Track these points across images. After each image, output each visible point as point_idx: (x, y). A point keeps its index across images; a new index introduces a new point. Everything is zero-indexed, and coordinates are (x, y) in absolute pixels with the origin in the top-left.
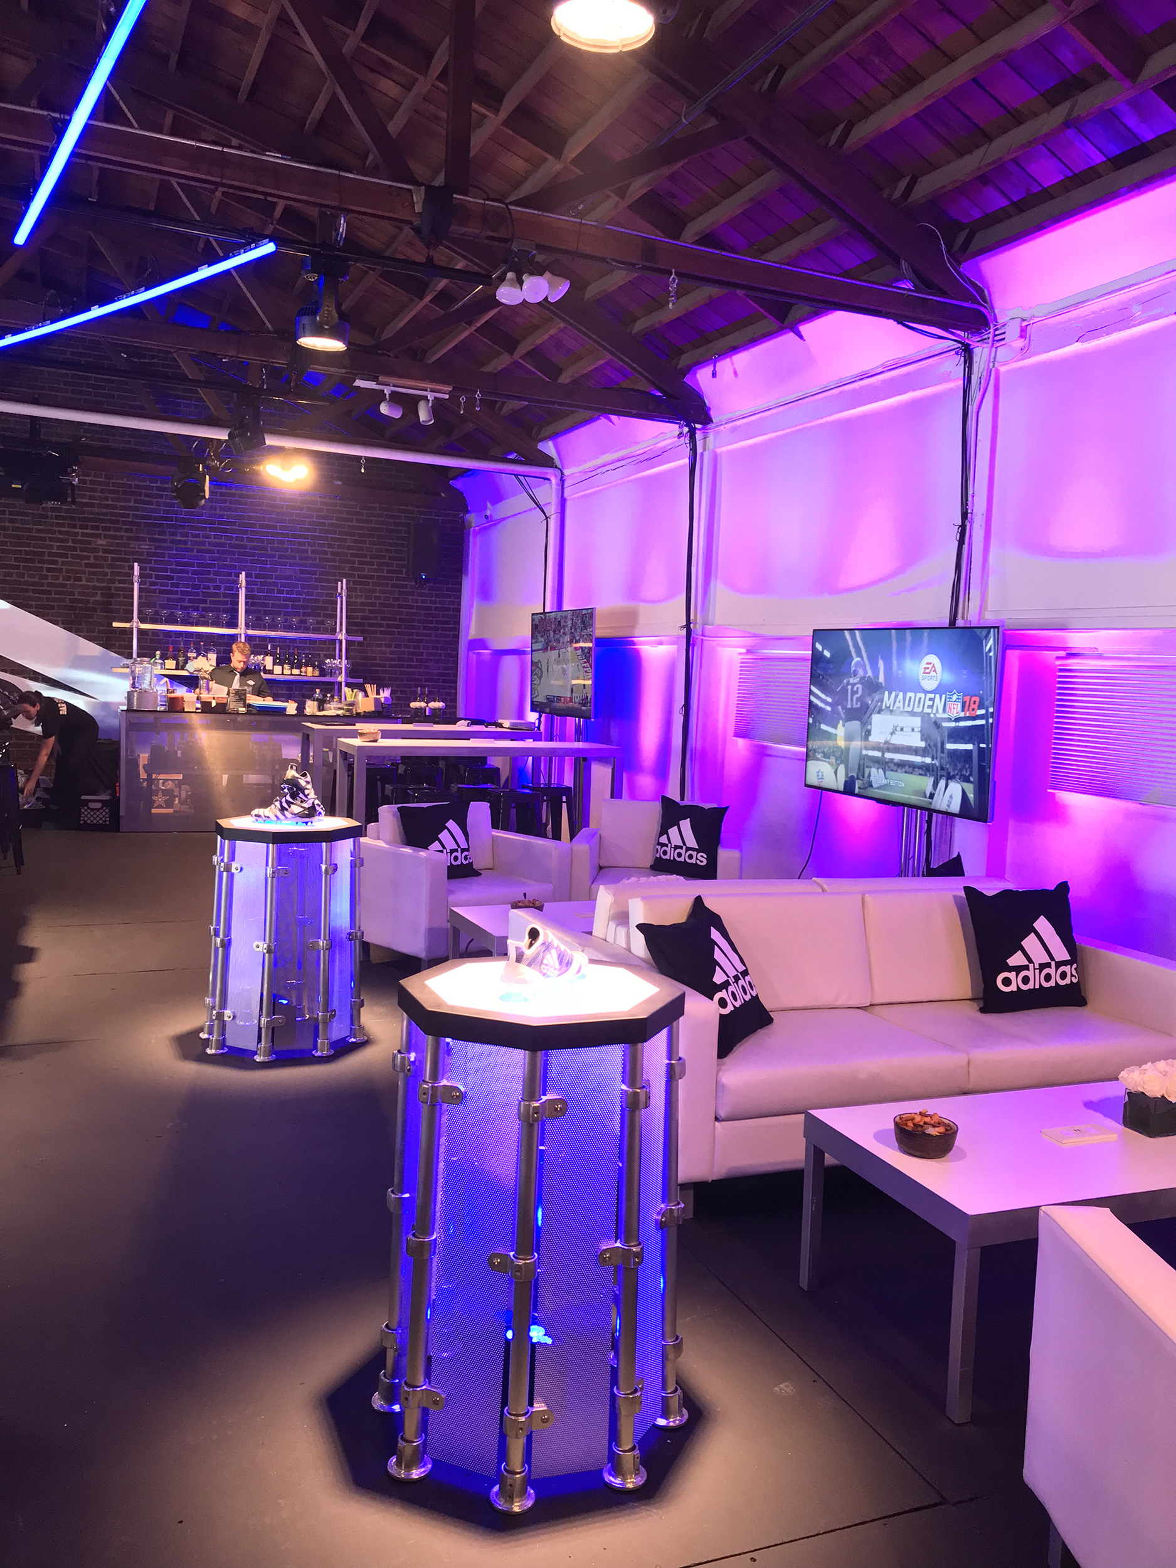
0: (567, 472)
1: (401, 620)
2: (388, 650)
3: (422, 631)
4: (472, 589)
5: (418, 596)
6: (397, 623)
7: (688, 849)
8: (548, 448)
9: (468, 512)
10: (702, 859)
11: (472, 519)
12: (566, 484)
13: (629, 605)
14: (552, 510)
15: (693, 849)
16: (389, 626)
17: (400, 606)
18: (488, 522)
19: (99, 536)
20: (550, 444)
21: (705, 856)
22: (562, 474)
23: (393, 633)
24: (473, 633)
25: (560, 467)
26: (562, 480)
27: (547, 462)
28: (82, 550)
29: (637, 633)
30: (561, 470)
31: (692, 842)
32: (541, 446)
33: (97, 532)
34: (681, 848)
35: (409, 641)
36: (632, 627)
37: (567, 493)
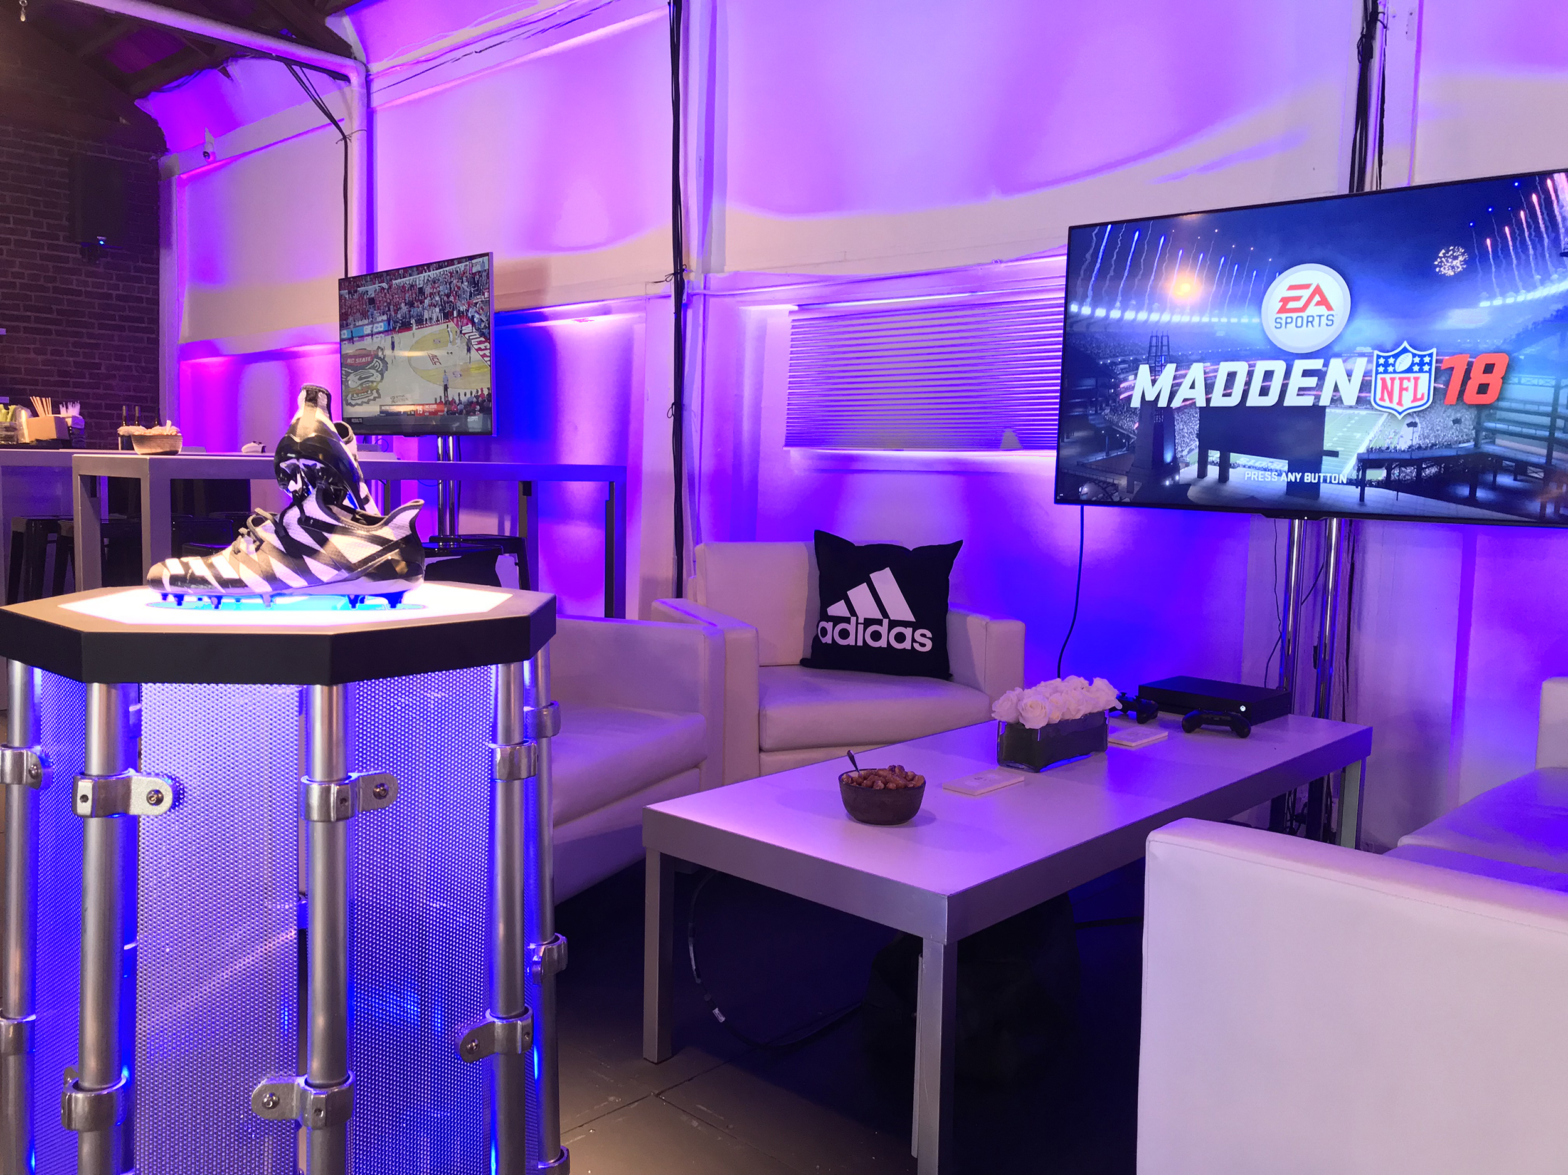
0: (375, 68)
1: (59, 312)
2: (40, 358)
3: (97, 331)
4: (181, 269)
5: (87, 276)
6: (54, 316)
7: (893, 624)
8: (345, 27)
9: (165, 151)
10: (922, 639)
11: (175, 163)
12: (375, 86)
13: (532, 257)
14: (354, 125)
15: (905, 624)
16: (38, 320)
17: (56, 290)
18: (209, 164)
20: (346, 21)
21: (929, 634)
22: (367, 71)
23: (48, 332)
24: (186, 333)
25: (364, 60)
26: (368, 82)
27: (342, 48)
29: (549, 299)
30: (365, 65)
31: (899, 608)
32: (331, 23)
34: (879, 622)
35: (75, 345)
36: (540, 292)
37: (376, 101)
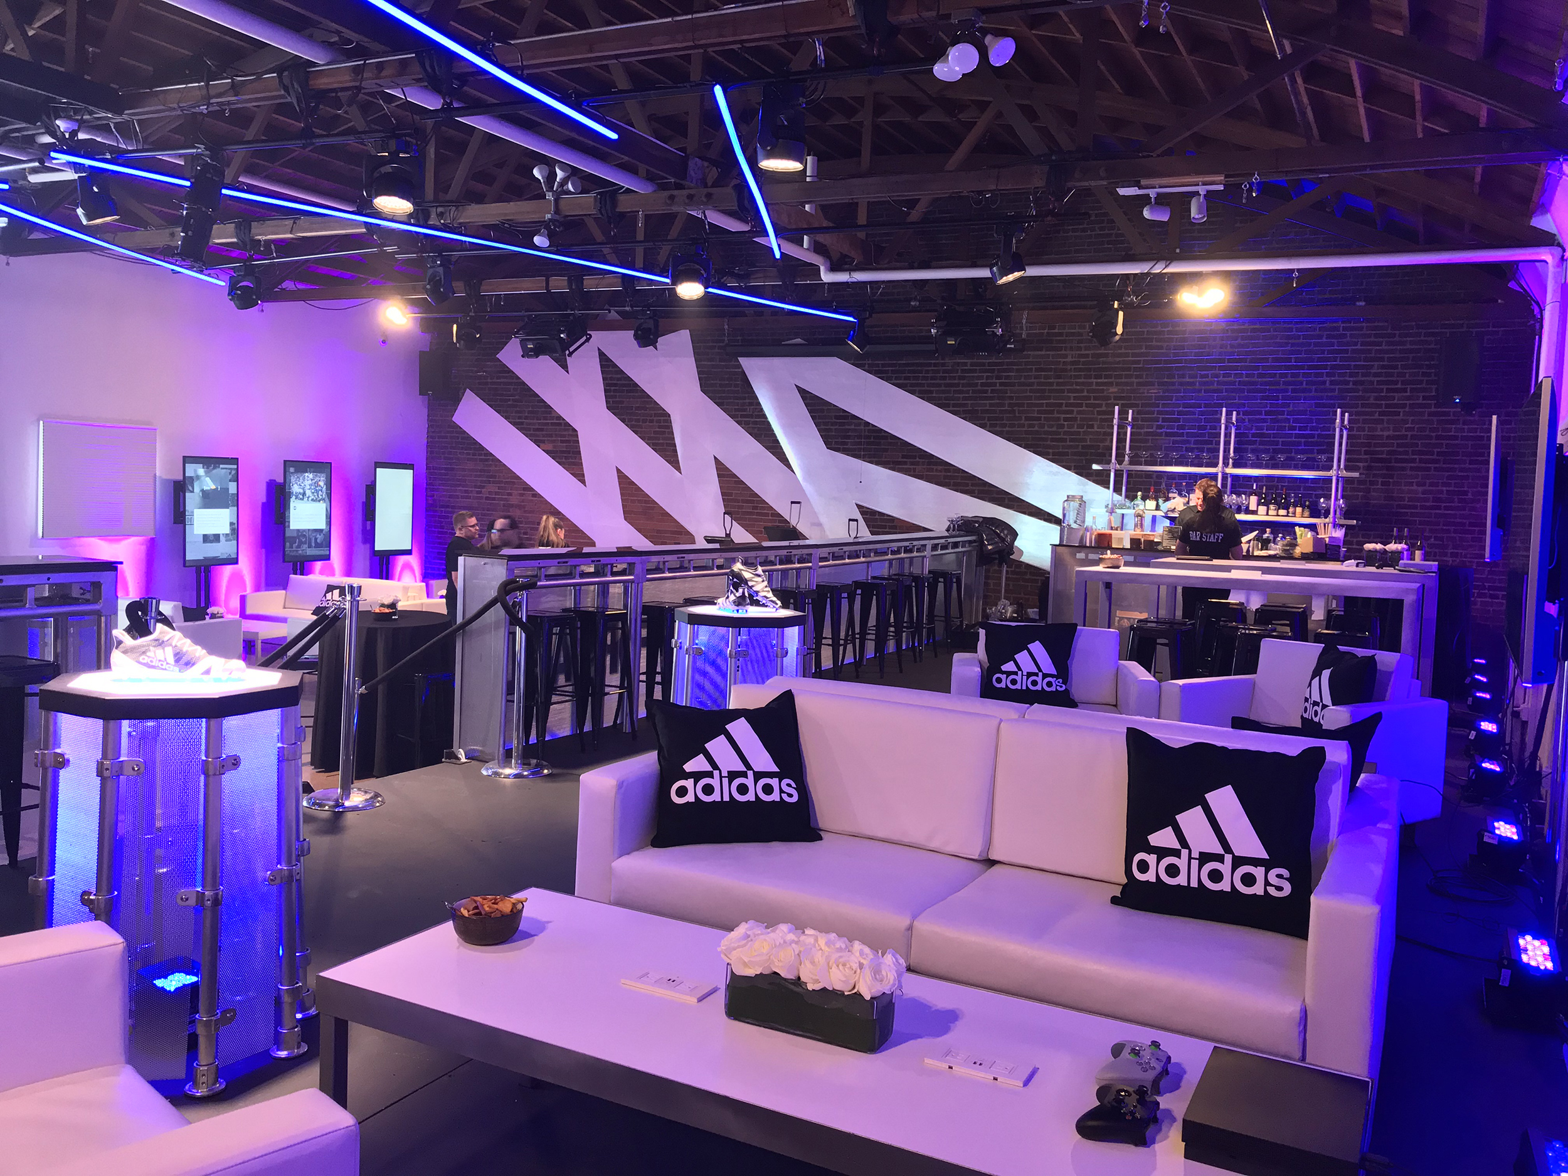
1: (1440, 454)
6: (1435, 457)
8: (1546, 222)
16: (1422, 461)
19: (1111, 384)
22: (1564, 251)
25: (1562, 243)
26: (1562, 260)
28: (1095, 398)
30: (1562, 247)
32: (1536, 222)
33: (1110, 380)
